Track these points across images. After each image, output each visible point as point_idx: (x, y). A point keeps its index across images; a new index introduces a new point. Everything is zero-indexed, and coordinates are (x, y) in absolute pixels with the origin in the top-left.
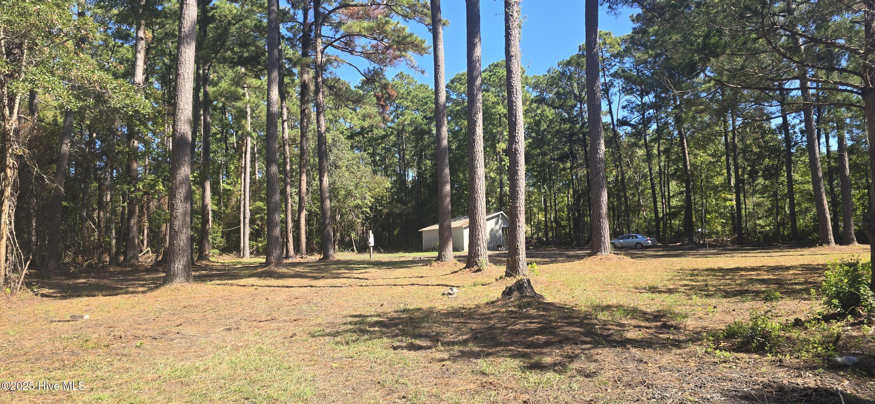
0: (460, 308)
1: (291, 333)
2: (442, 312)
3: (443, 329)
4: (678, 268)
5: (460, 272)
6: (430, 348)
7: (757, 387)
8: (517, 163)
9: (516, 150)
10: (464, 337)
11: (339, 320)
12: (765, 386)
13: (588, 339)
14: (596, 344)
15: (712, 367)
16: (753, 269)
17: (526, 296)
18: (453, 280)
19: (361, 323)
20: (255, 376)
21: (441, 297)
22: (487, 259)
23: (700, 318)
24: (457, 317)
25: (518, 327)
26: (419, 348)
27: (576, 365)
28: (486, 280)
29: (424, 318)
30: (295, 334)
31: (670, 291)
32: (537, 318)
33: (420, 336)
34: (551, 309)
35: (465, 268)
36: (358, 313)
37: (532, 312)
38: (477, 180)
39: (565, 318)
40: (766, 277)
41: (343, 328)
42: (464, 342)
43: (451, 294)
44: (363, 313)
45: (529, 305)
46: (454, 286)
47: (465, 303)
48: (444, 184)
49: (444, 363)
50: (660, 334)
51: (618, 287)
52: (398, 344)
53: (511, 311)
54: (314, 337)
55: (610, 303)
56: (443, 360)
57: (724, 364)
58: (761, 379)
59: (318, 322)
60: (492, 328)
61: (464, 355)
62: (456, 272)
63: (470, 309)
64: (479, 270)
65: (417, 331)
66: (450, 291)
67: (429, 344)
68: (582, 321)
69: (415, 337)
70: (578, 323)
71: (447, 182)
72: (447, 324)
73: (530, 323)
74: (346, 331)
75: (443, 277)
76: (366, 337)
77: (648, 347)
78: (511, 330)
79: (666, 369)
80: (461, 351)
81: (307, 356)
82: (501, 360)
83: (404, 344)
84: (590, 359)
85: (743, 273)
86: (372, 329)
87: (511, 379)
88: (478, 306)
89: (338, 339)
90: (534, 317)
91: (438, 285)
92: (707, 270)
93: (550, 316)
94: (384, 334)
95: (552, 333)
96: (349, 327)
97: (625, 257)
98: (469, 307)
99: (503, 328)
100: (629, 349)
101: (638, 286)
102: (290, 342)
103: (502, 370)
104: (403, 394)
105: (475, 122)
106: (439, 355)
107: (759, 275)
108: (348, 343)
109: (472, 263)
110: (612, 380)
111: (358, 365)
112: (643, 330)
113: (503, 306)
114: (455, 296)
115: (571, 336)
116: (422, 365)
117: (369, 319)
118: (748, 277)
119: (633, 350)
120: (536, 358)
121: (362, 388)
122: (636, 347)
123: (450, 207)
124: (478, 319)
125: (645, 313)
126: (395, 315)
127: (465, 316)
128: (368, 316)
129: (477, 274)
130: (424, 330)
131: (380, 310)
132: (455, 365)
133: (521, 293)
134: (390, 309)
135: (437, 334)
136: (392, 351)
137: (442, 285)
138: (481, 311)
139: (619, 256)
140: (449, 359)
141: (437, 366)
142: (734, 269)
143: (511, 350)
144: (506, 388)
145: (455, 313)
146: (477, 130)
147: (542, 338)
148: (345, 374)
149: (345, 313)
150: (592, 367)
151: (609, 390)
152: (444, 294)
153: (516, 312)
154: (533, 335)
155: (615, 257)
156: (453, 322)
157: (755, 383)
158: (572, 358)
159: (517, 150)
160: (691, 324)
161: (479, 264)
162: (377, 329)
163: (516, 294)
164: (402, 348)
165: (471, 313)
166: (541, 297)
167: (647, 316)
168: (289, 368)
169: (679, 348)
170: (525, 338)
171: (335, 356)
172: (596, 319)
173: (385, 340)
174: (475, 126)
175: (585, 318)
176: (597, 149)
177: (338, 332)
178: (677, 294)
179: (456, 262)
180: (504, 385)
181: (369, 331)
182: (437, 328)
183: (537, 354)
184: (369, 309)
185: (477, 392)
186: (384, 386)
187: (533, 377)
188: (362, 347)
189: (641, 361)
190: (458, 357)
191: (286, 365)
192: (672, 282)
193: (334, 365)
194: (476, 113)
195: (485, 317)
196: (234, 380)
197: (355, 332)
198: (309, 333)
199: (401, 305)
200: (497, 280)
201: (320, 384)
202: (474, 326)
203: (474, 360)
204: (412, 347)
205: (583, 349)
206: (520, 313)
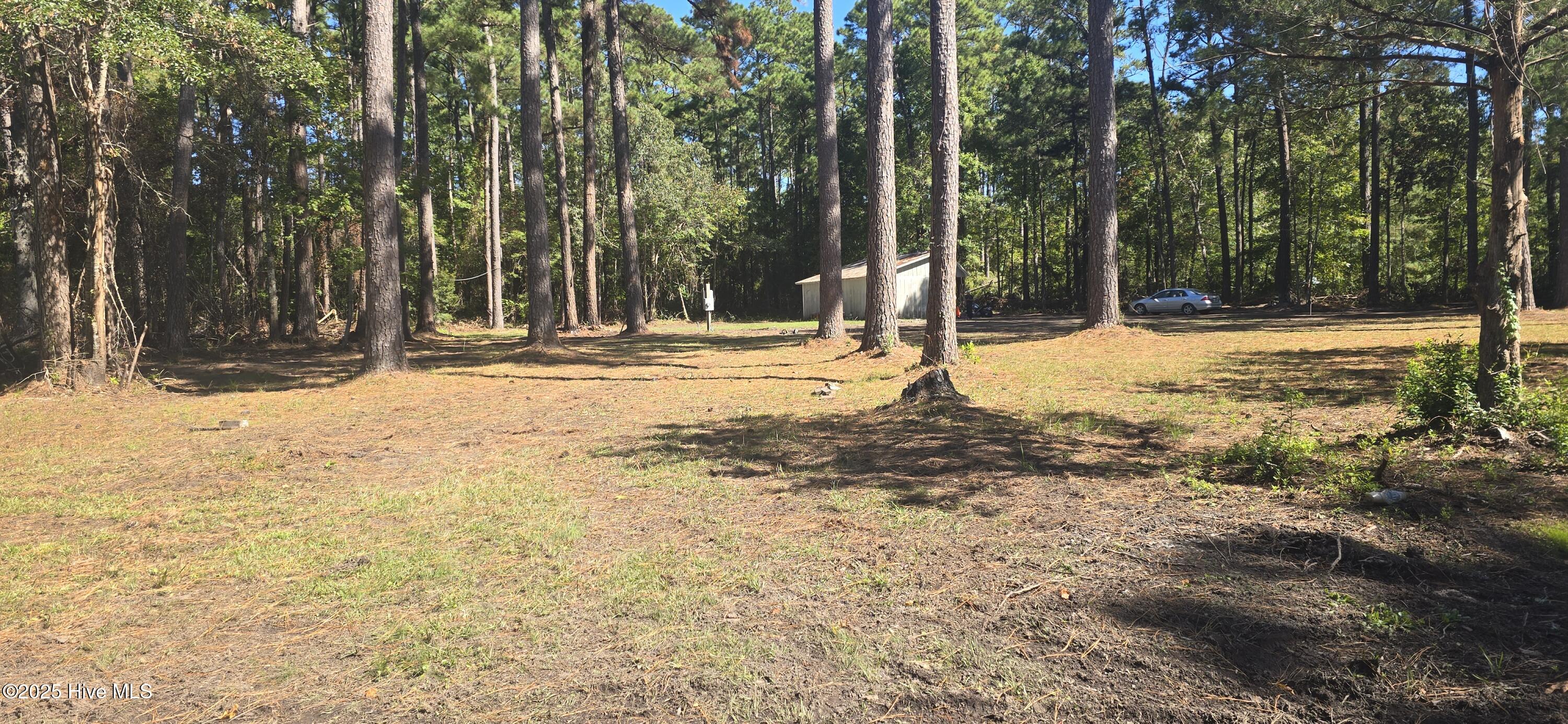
0: (833, 416)
1: (560, 451)
2: (801, 421)
3: (795, 447)
4: (1232, 350)
5: (851, 357)
6: (766, 473)
7: (1231, 531)
8: (945, 172)
9: (944, 149)
10: (825, 459)
11: (637, 433)
12: (1244, 530)
13: (1011, 464)
14: (1019, 471)
15: (1180, 504)
16: (1360, 352)
17: (940, 398)
18: (837, 370)
19: (670, 437)
20: (501, 510)
21: (807, 397)
22: (897, 335)
23: (1214, 433)
24: (824, 430)
25: (912, 444)
26: (752, 474)
27: (975, 500)
28: (891, 371)
29: (770, 430)
30: (567, 453)
31: (1191, 390)
32: (947, 432)
33: (756, 458)
34: (975, 419)
35: (858, 351)
36: (669, 422)
37: (945, 421)
38: (882, 200)
39: (992, 431)
40: (1370, 367)
41: (642, 444)
42: (821, 467)
43: (823, 393)
44: (677, 422)
45: (941, 411)
46: (834, 381)
47: (843, 408)
48: (830, 205)
49: (781, 495)
50: (1131, 456)
51: (1106, 383)
52: (720, 468)
53: (912, 421)
54: (594, 456)
55: (1080, 409)
56: (779, 491)
57: (1200, 501)
58: (1243, 521)
59: (605, 435)
60: (873, 446)
61: (814, 484)
62: (844, 357)
63: (847, 417)
64: (882, 354)
65: (755, 450)
66: (826, 390)
67: (768, 468)
68: (1015, 437)
69: (748, 458)
70: (1008, 439)
71: (834, 202)
72: (800, 440)
73: (932, 438)
74: (648, 449)
75: (821, 365)
76: (675, 457)
77: (1101, 475)
78: (899, 449)
79: (1109, 505)
80: (810, 479)
81: (582, 484)
82: (865, 491)
83: (730, 469)
84: (1000, 492)
85: (1338, 359)
86: (685, 447)
87: (873, 517)
88: (861, 413)
89: (630, 460)
90: (941, 430)
91: (809, 379)
92: (1280, 354)
93: (967, 429)
94: (704, 453)
95: (960, 455)
96: (652, 442)
97: (1143, 331)
98: (845, 413)
99: (888, 447)
100: (1067, 477)
101: (1143, 381)
102: (559, 464)
103: (862, 505)
104: (712, 536)
105: (880, 95)
106: (776, 484)
107: (1362, 362)
108: (644, 467)
109: (871, 341)
110: (1019, 520)
111: (655, 497)
112: (1104, 451)
113: (900, 413)
114: (830, 396)
115: (987, 458)
116: (749, 498)
117: (685, 431)
118: (1339, 367)
119: (1072, 479)
120: (919, 490)
121: (656, 528)
122: (1079, 475)
123: (839, 245)
124: (855, 433)
125: (1127, 425)
126: (727, 425)
127: (837, 428)
128: (683, 427)
129: (878, 360)
130: (766, 449)
131: (705, 418)
132: (798, 499)
133: (932, 393)
134: (720, 417)
135: (785, 454)
136: (709, 478)
137: (816, 379)
138: (864, 420)
139: (1134, 329)
140: (790, 490)
141: (769, 499)
142: (1328, 351)
143: (887, 478)
144: (860, 529)
145: (823, 424)
146: (883, 110)
147: (940, 461)
148: (633, 509)
149: (649, 421)
150: (997, 501)
151: (1010, 534)
152: (814, 394)
153: (918, 422)
154: (926, 457)
155: (1125, 330)
156: (813, 437)
157: (1231, 526)
158: (972, 490)
159: (946, 150)
160: (1192, 442)
161: (883, 344)
162: (694, 446)
163: (923, 394)
164: (726, 474)
165: (845, 425)
166: (965, 398)
167: (1130, 430)
168: (552, 500)
169: (1146, 475)
170: (916, 460)
171: (623, 484)
172: (1041, 433)
173: (703, 462)
174: (880, 103)
175: (1026, 431)
176: (1103, 140)
177: (632, 451)
178: (1198, 395)
179: (849, 339)
180: (857, 525)
181: (680, 449)
182: (785, 446)
183: (924, 483)
184: (688, 415)
185: (816, 534)
186: (685, 525)
187: (904, 514)
188: (665, 471)
189: (1077, 495)
190: (804, 486)
191: (548, 496)
192: (1201, 375)
193: (620, 497)
194: (882, 80)
195: (867, 430)
196: (470, 515)
197: (659, 450)
198: (589, 452)
199: (741, 411)
200: (906, 370)
201: (594, 522)
202: (843, 444)
203: (826, 492)
204: (741, 473)
205: (996, 478)
206: (924, 424)
